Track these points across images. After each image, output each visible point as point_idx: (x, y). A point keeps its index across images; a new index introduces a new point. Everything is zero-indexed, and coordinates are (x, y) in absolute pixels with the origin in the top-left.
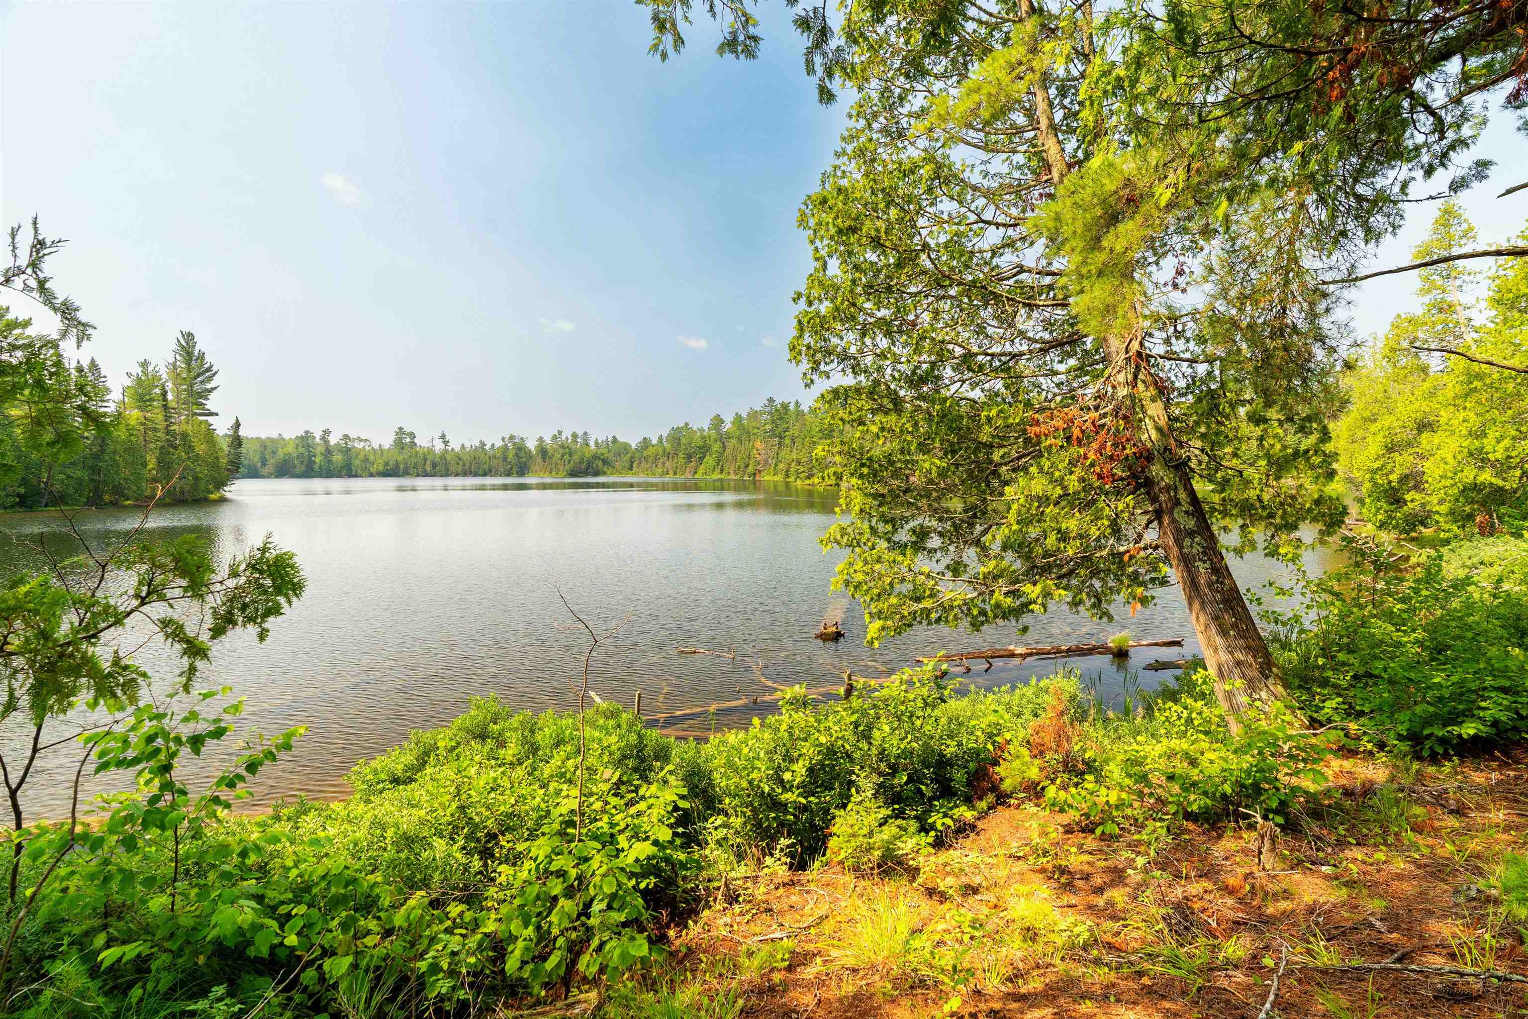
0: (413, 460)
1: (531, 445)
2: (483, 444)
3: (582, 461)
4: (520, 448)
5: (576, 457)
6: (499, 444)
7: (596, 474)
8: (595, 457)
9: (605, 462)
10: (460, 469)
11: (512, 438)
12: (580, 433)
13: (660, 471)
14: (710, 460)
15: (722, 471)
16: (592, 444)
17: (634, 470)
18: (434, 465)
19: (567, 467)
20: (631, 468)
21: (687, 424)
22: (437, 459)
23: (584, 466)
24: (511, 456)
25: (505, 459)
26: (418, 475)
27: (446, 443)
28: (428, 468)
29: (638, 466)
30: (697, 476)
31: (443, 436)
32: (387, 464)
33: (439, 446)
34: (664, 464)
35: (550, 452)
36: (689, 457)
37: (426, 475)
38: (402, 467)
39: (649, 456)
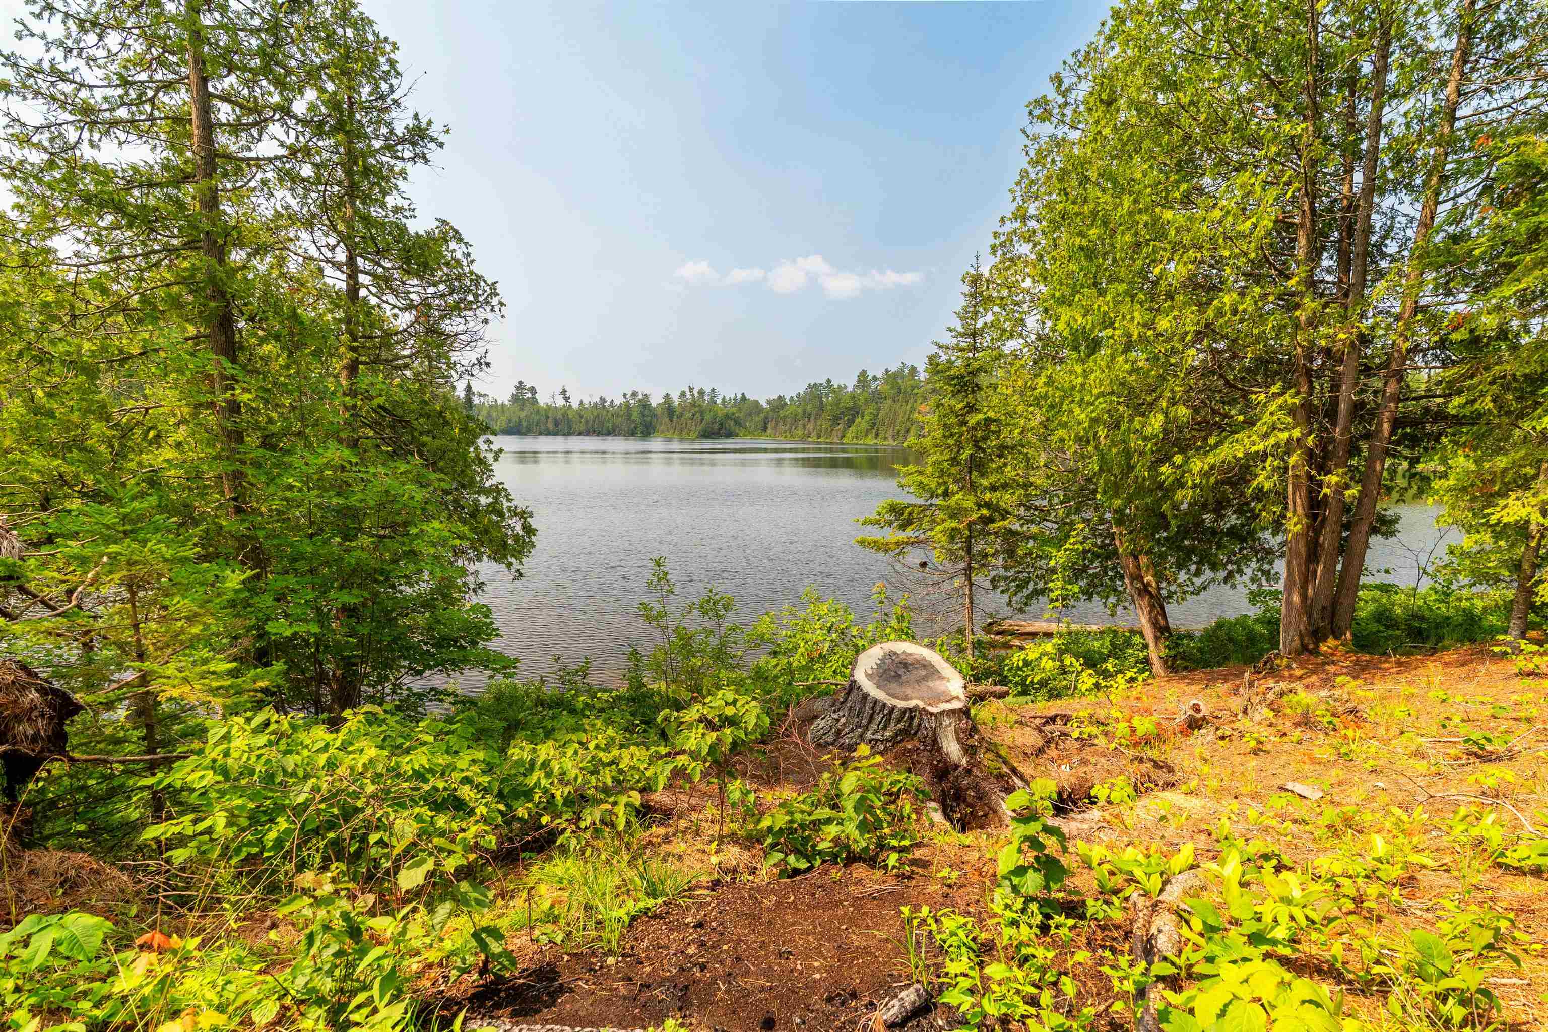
0: (536, 418)
1: (656, 400)
2: (603, 400)
3: (714, 421)
4: (644, 403)
5: (708, 417)
6: (619, 400)
7: (729, 435)
8: (727, 417)
9: (737, 422)
10: (582, 428)
11: (634, 394)
12: (707, 389)
13: (800, 433)
14: (862, 423)
15: (877, 435)
16: (719, 401)
17: (769, 431)
18: (557, 424)
19: (699, 428)
20: (765, 429)
21: (829, 381)
22: (559, 416)
23: (716, 427)
24: (635, 415)
25: (629, 416)
26: (540, 434)
27: (567, 399)
28: (551, 426)
29: (775, 428)
30: (845, 441)
31: (564, 392)
32: (510, 421)
33: (560, 402)
34: (804, 426)
35: (678, 411)
36: (836, 420)
37: (548, 433)
38: (524, 424)
39: (785, 417)
